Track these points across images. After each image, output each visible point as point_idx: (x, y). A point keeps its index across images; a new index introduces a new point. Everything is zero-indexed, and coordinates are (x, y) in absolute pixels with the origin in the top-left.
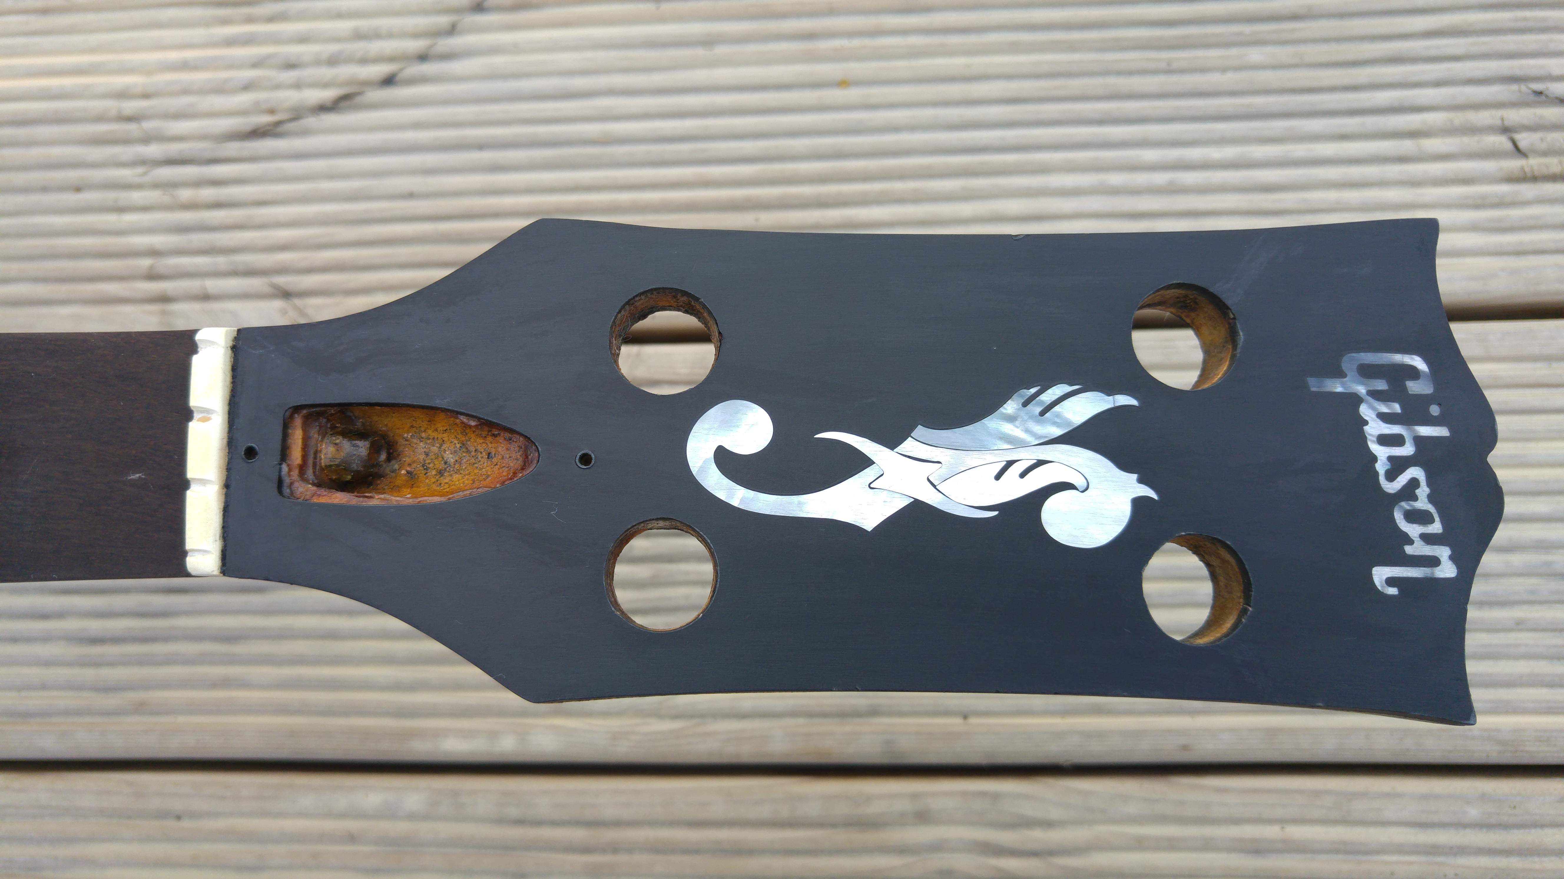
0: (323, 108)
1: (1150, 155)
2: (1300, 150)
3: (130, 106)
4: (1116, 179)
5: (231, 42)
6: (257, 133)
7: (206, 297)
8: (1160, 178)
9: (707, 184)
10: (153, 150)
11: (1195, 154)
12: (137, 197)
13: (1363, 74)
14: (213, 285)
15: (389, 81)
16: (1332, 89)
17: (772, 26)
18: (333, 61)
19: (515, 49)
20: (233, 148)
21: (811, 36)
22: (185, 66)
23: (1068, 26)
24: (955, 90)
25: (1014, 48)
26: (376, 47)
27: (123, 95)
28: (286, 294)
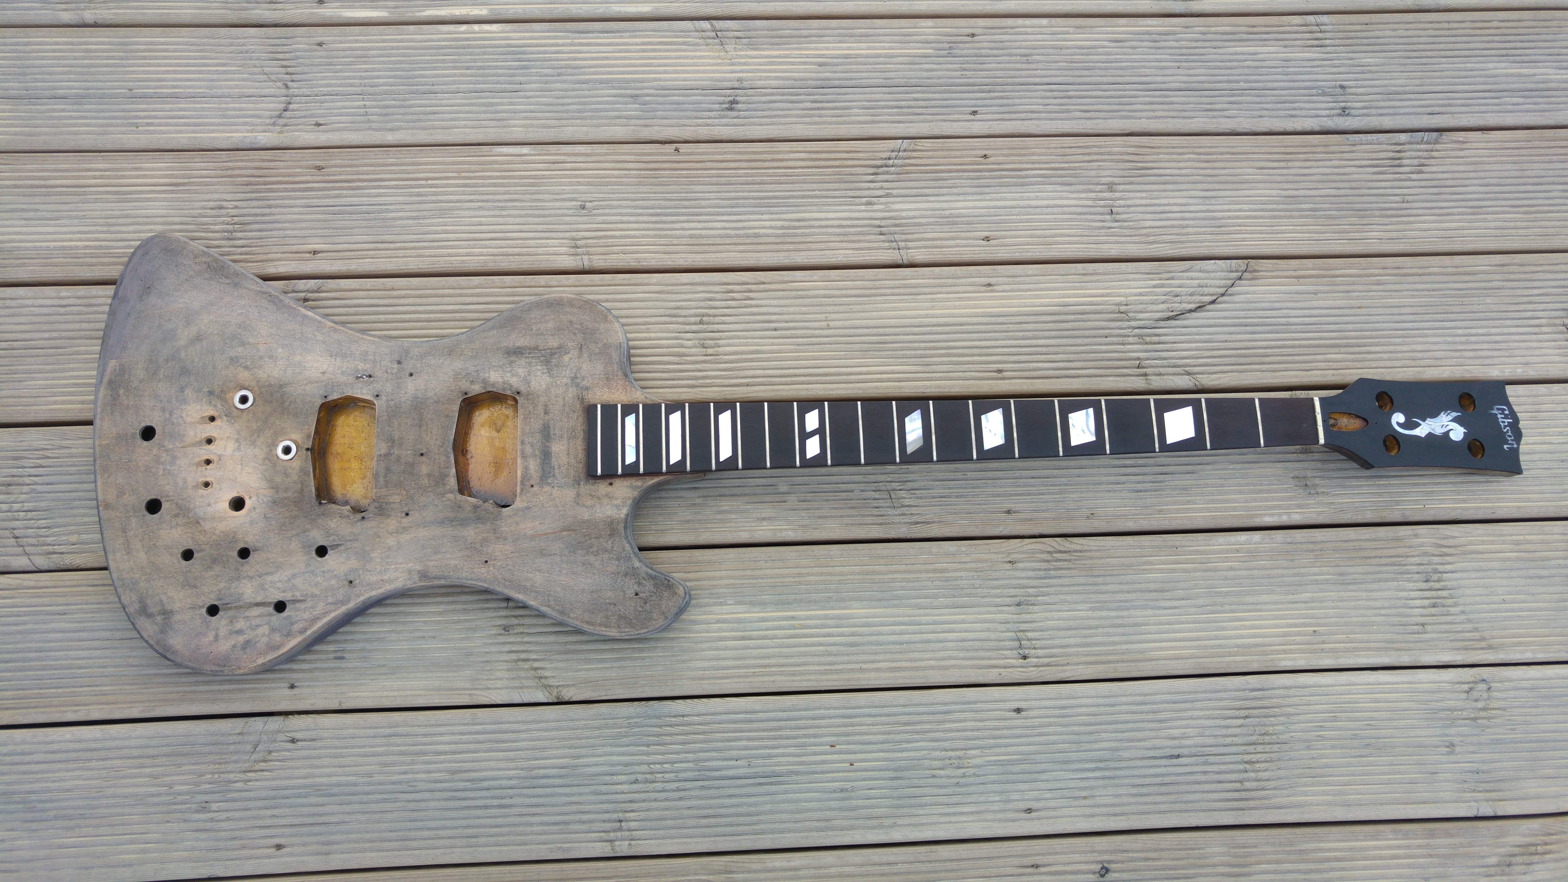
0: (1190, 311)
1: (1459, 332)
2: (1506, 330)
3: (1123, 308)
4: (1449, 339)
5: (1155, 287)
6: (1168, 319)
7: (1160, 374)
8: (1464, 339)
9: (1321, 339)
10: (1133, 323)
11: (1474, 331)
12: (1131, 339)
13: (1522, 307)
14: (1162, 370)
15: (1213, 302)
16: (1512, 311)
17: (1336, 288)
18: (1191, 295)
19: (1254, 293)
20: (1162, 324)
21: (1348, 292)
22: (1140, 294)
23: (1428, 290)
24: (1396, 311)
25: (1413, 296)
26: (1206, 290)
27: (1119, 304)
28: (1189, 374)
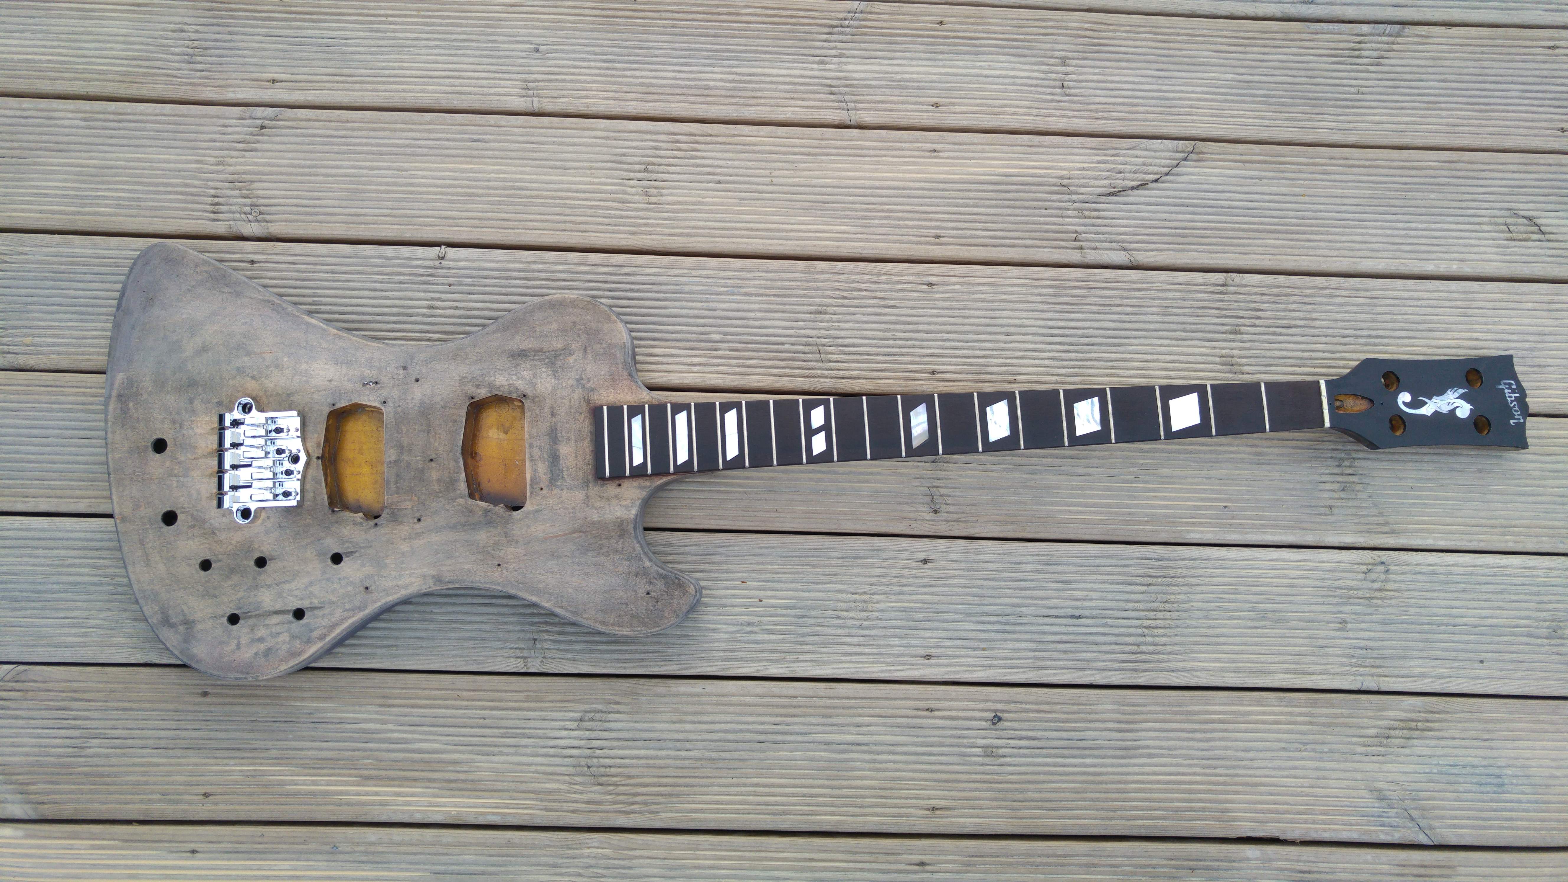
0: (1133, 188)
1: (1400, 225)
2: (1446, 226)
3: (1065, 182)
4: (1389, 232)
5: (1099, 162)
6: (1110, 194)
7: (1096, 249)
8: (1403, 232)
9: (1261, 224)
10: (1074, 197)
11: (1414, 225)
12: (1070, 213)
13: (1465, 204)
14: (1098, 245)
15: (1156, 181)
16: (1455, 208)
17: (1281, 175)
18: (1135, 172)
19: (1198, 174)
20: (1103, 199)
21: (1293, 179)
22: (1084, 169)
23: (1373, 182)
24: (1339, 200)
25: (1357, 188)
26: (1151, 169)
27: (1062, 178)
28: (1125, 250)
